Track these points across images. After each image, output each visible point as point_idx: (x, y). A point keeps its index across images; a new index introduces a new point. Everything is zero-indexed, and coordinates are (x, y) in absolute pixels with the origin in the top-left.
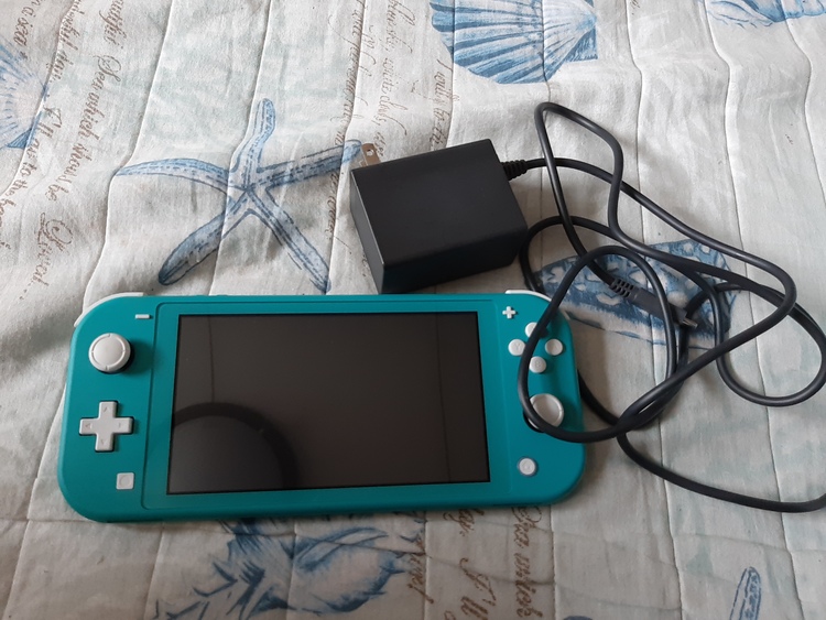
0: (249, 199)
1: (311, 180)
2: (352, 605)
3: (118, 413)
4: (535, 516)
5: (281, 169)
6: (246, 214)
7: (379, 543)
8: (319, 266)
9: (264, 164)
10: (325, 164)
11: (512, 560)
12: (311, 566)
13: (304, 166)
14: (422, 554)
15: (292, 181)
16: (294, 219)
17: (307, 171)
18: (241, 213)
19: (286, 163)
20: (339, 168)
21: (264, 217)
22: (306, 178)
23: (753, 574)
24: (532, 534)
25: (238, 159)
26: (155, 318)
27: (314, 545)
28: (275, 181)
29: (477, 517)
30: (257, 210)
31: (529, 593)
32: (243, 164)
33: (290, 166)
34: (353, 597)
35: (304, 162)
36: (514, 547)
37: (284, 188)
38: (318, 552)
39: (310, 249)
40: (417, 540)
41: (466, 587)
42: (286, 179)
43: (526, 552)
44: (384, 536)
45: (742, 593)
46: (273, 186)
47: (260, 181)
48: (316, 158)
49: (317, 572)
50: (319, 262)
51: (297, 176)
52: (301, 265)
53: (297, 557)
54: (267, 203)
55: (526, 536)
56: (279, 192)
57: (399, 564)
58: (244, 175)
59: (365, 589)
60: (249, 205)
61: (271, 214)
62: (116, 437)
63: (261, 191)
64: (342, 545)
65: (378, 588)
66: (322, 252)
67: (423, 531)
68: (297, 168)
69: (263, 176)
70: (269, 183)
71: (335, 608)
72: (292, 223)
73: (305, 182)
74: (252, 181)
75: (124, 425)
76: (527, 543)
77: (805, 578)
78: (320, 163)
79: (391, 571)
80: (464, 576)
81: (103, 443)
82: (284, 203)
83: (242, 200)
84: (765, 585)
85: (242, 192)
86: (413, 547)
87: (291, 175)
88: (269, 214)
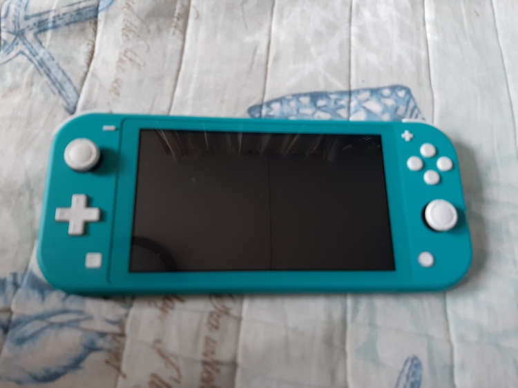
0: (20, 42)
1: (72, 26)
2: (51, 377)
3: (89, 203)
4: (229, 304)
5: (44, 17)
6: (17, 55)
7: (84, 325)
8: (71, 94)
9: (30, 13)
10: (84, 12)
11: (202, 342)
12: (21, 341)
13: (64, 14)
14: (123, 335)
15: (55, 27)
16: (55, 57)
17: (67, 18)
18: (13, 53)
19: (48, 12)
20: (96, 17)
21: (31, 56)
22: (68, 24)
23: (415, 362)
24: (223, 319)
25: (8, 8)
26: (120, 129)
27: (26, 323)
28: (41, 27)
29: (178, 304)
30: (27, 52)
31: (214, 373)
32: (12, 12)
33: (52, 15)
34: (53, 369)
35: (64, 10)
36: (205, 331)
37: (49, 33)
38: (28, 329)
39: (65, 79)
40: (120, 323)
41: (157, 366)
42: (50, 25)
43: (215, 336)
44: (90, 318)
45: (404, 379)
46: (40, 31)
47: (28, 27)
48: (75, 7)
49: (26, 347)
50: (72, 90)
51: (59, 22)
52: (56, 91)
53: (10, 332)
54: (36, 46)
55: (217, 322)
56: (45, 36)
57: (100, 343)
58: (14, 22)
59: (65, 363)
60: (20, 47)
61: (37, 54)
62: (87, 225)
63: (30, 36)
64: (52, 325)
65: (77, 363)
66: (76, 82)
67: (127, 315)
68: (58, 16)
69: (31, 22)
70: (36, 30)
71: (37, 379)
72: (53, 59)
73: (66, 28)
74: (22, 27)
75: (93, 214)
76: (217, 328)
77: (463, 366)
78: (79, 12)
79: (91, 348)
80: (157, 356)
81: (75, 228)
82: (50, 46)
83: (15, 43)
84: (425, 372)
85: (13, 37)
86: (116, 329)
87: (54, 22)
88: (35, 55)
